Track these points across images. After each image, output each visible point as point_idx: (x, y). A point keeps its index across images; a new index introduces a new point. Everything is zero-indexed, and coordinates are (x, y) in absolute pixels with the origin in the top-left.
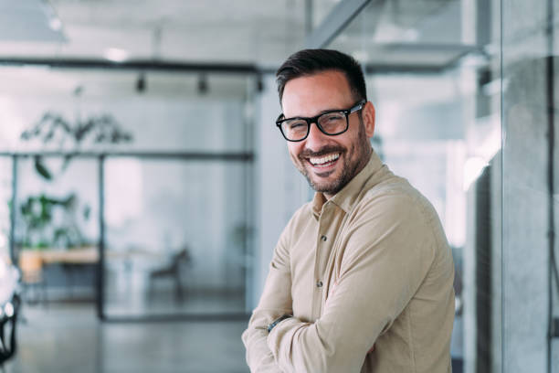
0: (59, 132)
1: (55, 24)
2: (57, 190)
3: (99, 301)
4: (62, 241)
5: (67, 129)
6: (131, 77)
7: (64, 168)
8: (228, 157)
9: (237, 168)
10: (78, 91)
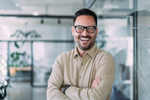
0: (21, 35)
1: (17, 5)
2: (21, 51)
3: (31, 81)
4: (22, 65)
5: (23, 34)
6: (39, 20)
7: (23, 45)
8: (67, 42)
9: (70, 45)
10: (26, 24)
